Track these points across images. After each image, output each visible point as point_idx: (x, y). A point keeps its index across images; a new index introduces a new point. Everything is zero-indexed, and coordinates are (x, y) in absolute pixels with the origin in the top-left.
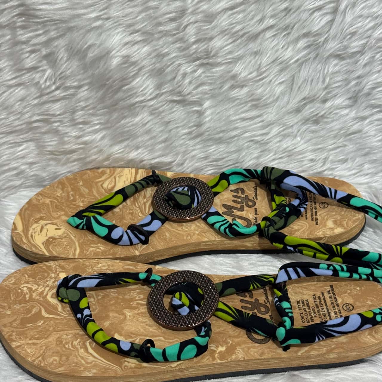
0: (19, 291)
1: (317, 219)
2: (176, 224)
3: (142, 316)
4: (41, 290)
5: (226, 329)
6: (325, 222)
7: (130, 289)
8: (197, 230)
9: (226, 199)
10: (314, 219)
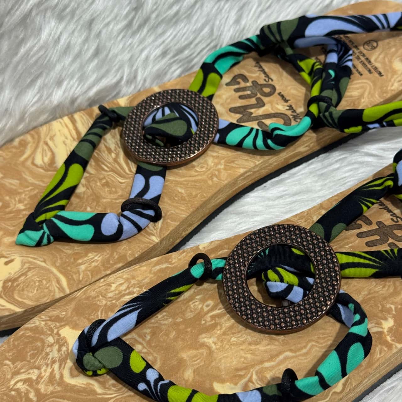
0: (13, 393)
1: (376, 69)
2: (182, 168)
3: (234, 333)
4: (48, 374)
5: (370, 290)
6: (391, 67)
7: (184, 300)
8: (219, 163)
9: (229, 100)
10: (373, 70)
